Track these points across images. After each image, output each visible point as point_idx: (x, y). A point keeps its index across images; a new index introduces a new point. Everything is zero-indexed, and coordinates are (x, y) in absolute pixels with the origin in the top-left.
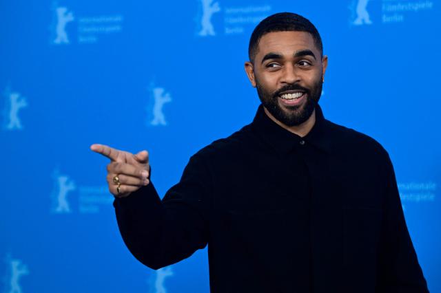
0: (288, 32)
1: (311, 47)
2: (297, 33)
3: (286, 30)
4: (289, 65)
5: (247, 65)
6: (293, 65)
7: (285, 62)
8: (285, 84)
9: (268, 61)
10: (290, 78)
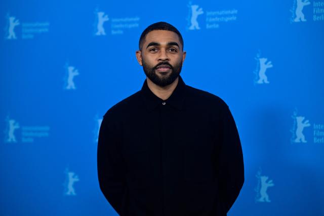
0: (164, 31)
1: (177, 41)
2: (169, 32)
3: (163, 29)
4: (163, 50)
5: (137, 52)
6: (166, 50)
7: (161, 48)
8: (160, 61)
9: (151, 47)
10: (163, 57)
